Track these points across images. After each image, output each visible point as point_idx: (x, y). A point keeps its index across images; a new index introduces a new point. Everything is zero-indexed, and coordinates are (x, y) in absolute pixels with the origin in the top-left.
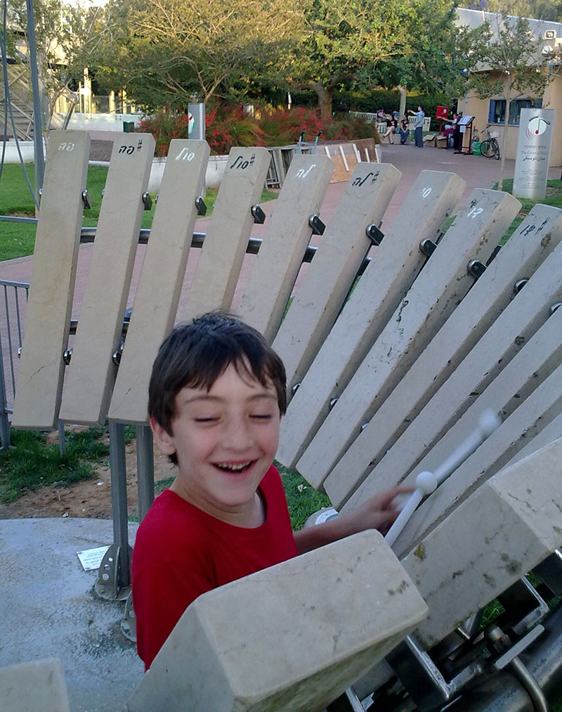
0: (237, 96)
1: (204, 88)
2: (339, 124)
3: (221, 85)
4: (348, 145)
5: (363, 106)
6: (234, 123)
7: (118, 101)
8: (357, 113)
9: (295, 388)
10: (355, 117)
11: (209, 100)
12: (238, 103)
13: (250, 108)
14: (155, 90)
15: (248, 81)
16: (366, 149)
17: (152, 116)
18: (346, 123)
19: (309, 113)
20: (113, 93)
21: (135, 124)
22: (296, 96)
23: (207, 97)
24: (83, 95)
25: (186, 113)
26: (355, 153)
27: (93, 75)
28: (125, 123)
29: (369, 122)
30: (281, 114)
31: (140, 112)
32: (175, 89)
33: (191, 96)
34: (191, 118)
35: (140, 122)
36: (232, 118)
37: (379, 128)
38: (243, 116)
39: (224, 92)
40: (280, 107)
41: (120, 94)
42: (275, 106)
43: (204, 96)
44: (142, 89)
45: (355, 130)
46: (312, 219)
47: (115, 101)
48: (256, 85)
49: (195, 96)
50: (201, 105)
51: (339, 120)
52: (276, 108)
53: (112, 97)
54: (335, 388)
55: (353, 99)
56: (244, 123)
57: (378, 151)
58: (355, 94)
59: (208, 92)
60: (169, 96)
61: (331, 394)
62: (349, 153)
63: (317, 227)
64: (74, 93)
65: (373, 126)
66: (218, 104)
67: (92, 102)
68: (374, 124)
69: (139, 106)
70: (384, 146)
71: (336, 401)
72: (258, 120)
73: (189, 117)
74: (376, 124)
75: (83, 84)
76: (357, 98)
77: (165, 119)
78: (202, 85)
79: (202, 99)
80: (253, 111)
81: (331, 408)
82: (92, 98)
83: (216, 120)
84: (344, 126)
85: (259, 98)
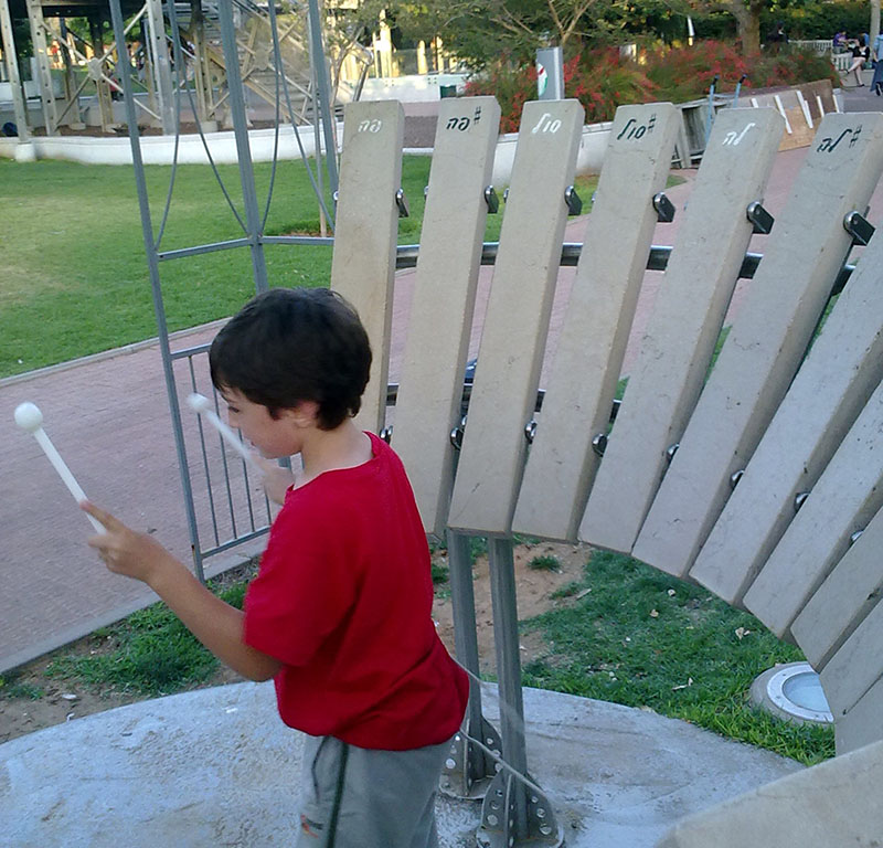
0: (610, 32)
1: (559, 25)
2: (772, 61)
3: (585, 18)
4: (788, 93)
5: (810, 31)
6: (607, 74)
7: (431, 56)
8: (800, 42)
9: (735, 478)
10: (797, 49)
11: (567, 42)
12: (611, 42)
13: (632, 49)
14: (486, 34)
15: (626, 8)
16: (819, 98)
17: (481, 74)
18: (784, 59)
19: (725, 48)
20: (422, 44)
21: (457, 88)
22: (700, 24)
23: (565, 37)
24: (378, 52)
25: (534, 65)
26: (800, 105)
27: (394, 20)
28: (442, 88)
29: (821, 54)
30: (679, 53)
31: (463, 69)
32: (515, 29)
33: (540, 39)
34: (542, 71)
35: (464, 85)
36: (603, 66)
37: (837, 63)
38: (621, 62)
39: (590, 27)
40: (676, 44)
41: (432, 45)
42: (668, 42)
43: (560, 37)
44: (466, 34)
45: (800, 68)
46: (752, 209)
47: (426, 55)
48: (639, 12)
49: (545, 38)
50: (556, 50)
51: (773, 54)
52: (671, 45)
53: (421, 50)
54: (802, 476)
55: (792, 20)
56: (623, 72)
57: (837, 98)
58: (795, 14)
59: (566, 29)
60: (508, 42)
61: (797, 485)
62: (792, 104)
63: (761, 221)
64: (367, 48)
65: (827, 59)
66: (581, 47)
67: (393, 61)
68: (830, 57)
69: (463, 60)
70: (848, 90)
71: (806, 497)
72: (645, 67)
73: (539, 70)
74: (833, 56)
75: (378, 34)
76: (799, 18)
77: (502, 76)
78: (556, 19)
79: (556, 42)
80: (635, 53)
81: (797, 508)
82: (393, 55)
83: (580, 71)
84: (781, 64)
85: (644, 32)
